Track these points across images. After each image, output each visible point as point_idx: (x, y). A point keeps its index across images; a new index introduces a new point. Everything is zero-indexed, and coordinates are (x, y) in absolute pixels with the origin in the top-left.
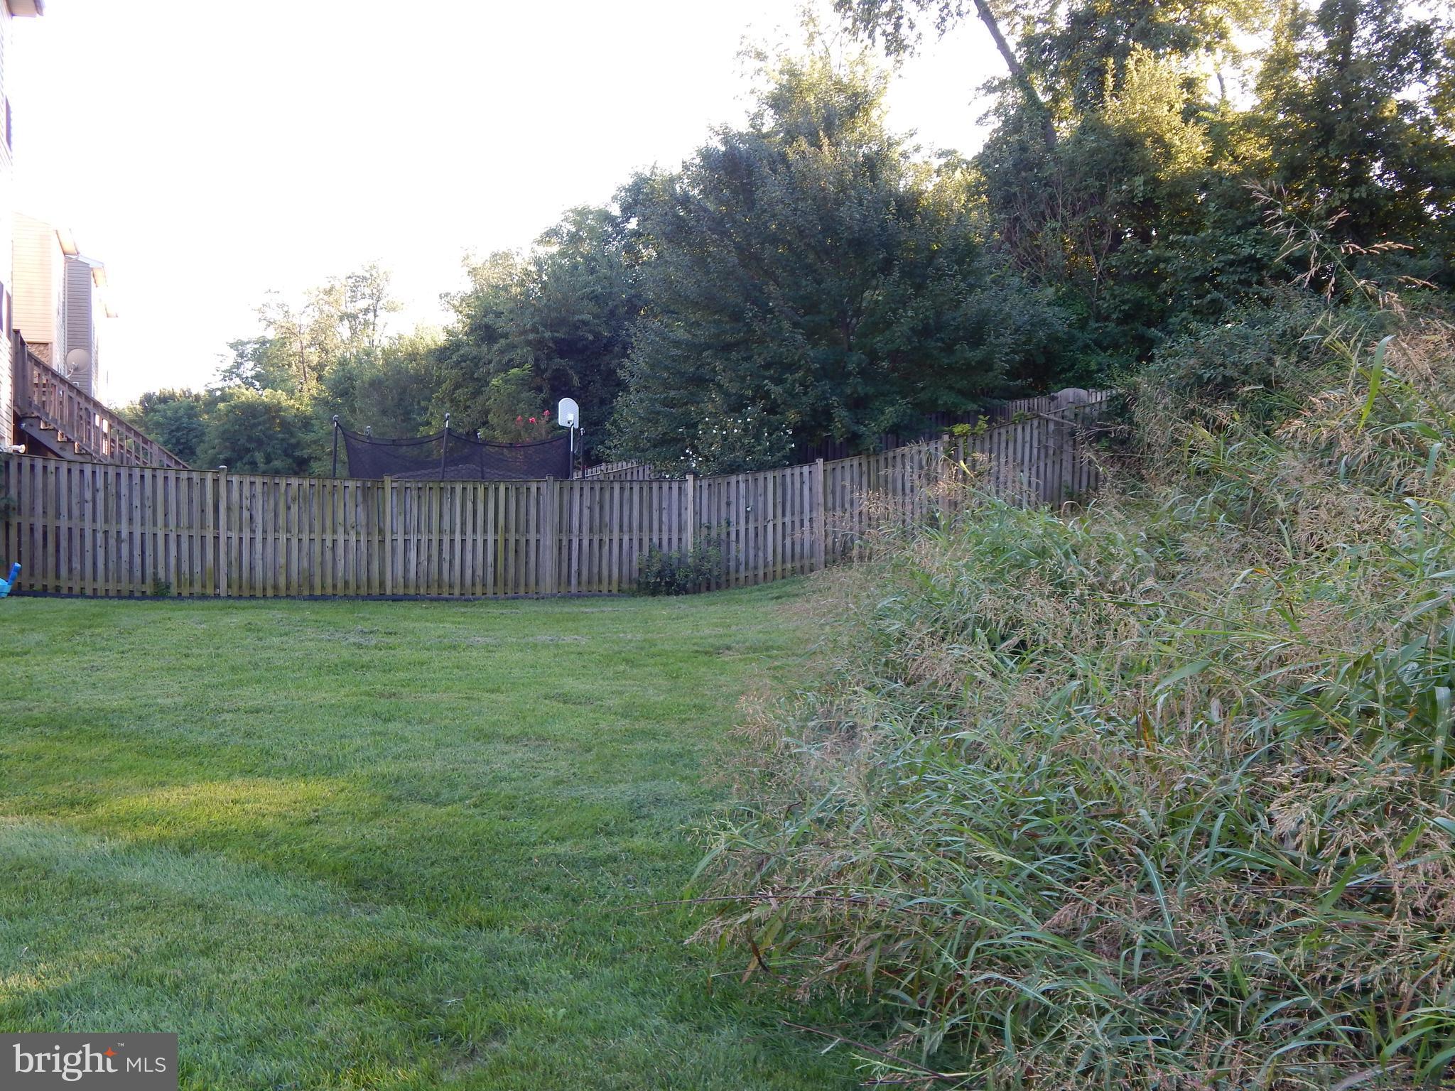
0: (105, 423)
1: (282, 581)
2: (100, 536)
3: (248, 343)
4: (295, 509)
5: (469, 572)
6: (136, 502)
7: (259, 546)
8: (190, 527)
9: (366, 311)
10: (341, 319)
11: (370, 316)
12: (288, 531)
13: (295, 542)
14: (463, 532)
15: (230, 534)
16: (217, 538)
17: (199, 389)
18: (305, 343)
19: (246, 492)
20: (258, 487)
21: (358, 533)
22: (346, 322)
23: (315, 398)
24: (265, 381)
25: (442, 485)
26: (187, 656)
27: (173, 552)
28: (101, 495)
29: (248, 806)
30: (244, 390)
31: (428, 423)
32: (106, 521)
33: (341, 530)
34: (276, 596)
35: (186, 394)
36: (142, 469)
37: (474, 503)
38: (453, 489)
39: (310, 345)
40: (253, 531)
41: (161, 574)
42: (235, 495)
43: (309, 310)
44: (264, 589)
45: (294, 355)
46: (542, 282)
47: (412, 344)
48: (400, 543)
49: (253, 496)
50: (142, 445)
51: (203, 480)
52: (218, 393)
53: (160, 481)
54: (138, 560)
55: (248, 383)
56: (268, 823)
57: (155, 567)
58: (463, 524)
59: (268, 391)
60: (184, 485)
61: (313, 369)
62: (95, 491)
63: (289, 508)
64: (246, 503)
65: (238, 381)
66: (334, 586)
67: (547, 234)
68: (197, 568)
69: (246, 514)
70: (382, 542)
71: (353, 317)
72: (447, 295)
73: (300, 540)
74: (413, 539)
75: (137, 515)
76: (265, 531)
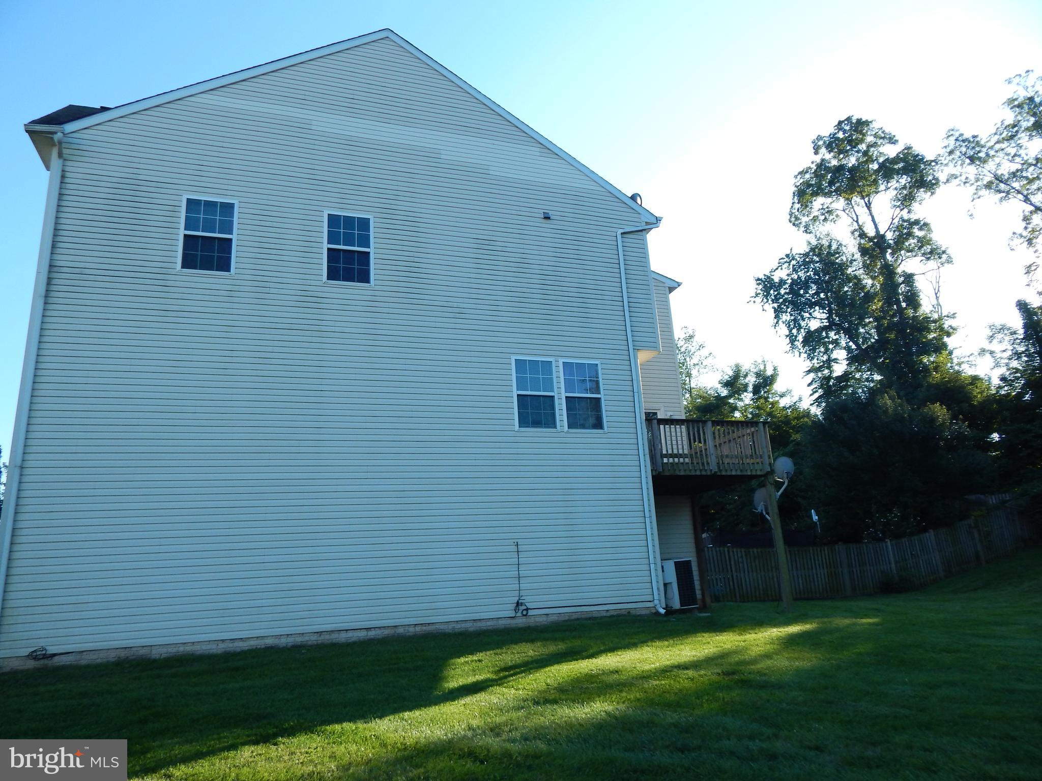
5: (821, 586)
12: (756, 571)
13: (759, 576)
14: (816, 569)
37: (818, 556)
38: (809, 550)
48: (795, 575)
58: (815, 566)
63: (755, 562)
74: (799, 572)
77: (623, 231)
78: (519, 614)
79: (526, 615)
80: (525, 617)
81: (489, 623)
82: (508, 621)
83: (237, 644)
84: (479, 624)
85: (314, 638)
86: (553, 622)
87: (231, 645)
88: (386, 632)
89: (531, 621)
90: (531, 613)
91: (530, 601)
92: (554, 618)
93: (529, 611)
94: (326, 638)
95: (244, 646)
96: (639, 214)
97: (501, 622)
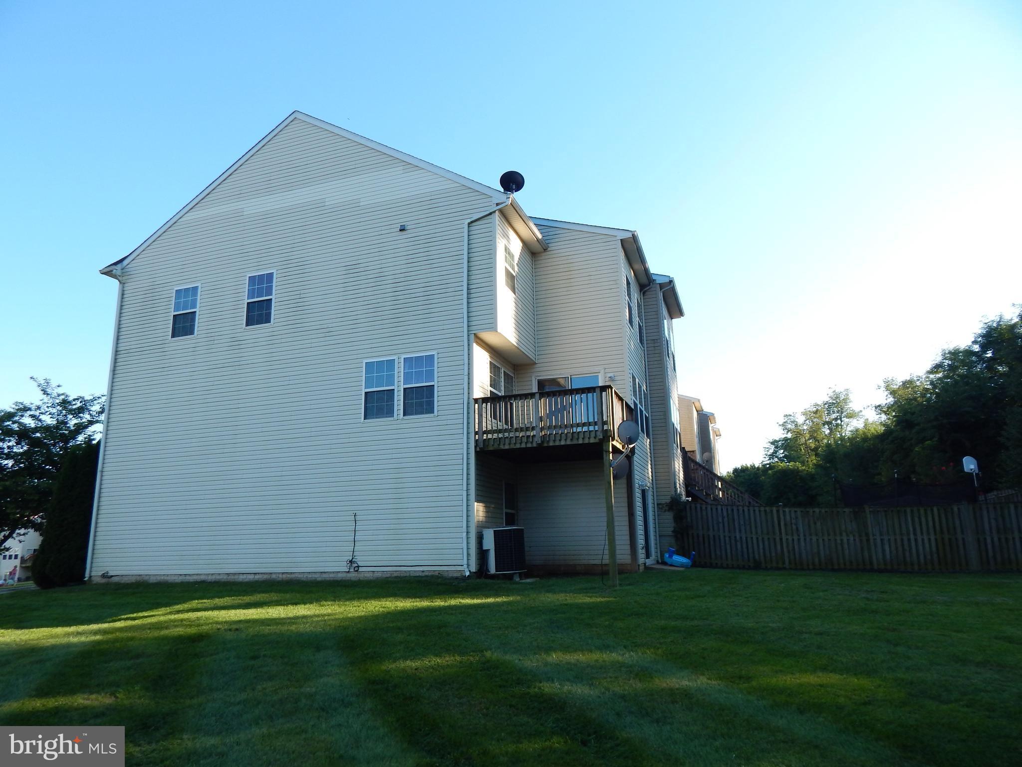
0: (720, 483)
1: (817, 560)
2: (727, 539)
3: (779, 441)
4: (819, 524)
5: (922, 557)
6: (742, 523)
7: (803, 544)
8: (768, 534)
9: (836, 419)
10: (824, 424)
11: (839, 422)
12: (817, 535)
13: (821, 541)
14: (915, 534)
15: (788, 537)
16: (781, 539)
17: (757, 464)
18: (807, 438)
19: (793, 515)
20: (799, 513)
21: (854, 536)
22: (826, 426)
23: (815, 465)
24: (789, 458)
25: (898, 508)
26: (778, 601)
27: (761, 546)
28: (726, 519)
29: (829, 689)
30: (780, 464)
31: (879, 474)
32: (729, 532)
33: (844, 534)
34: (814, 569)
35: (753, 467)
36: (743, 506)
37: (920, 518)
38: (905, 511)
39: (809, 439)
40: (799, 535)
41: (757, 557)
42: (788, 518)
43: (807, 422)
44: (808, 565)
45: (802, 444)
46: (937, 393)
47: (864, 433)
48: (879, 541)
49: (797, 518)
50: (740, 494)
51: (772, 511)
52: (768, 466)
53: (752, 512)
54: (745, 550)
55: (781, 460)
56: (842, 700)
57: (753, 553)
58: (914, 529)
59: (792, 463)
60: (763, 514)
61: (812, 450)
62: (723, 518)
63: (815, 523)
64: (793, 521)
65: (776, 460)
66: (845, 564)
67: (935, 367)
68: (773, 554)
69: (794, 527)
70: (868, 540)
71: (829, 423)
72: (879, 406)
73: (823, 540)
74: (886, 538)
75: (743, 528)
76: (805, 535)
77: (469, 221)
78: (352, 570)
79: (357, 571)
80: (356, 572)
81: (332, 575)
82: (344, 575)
83: (188, 578)
84: (324, 576)
85: (225, 577)
86: (377, 578)
87: (184, 578)
88: (265, 577)
89: (361, 576)
90: (361, 569)
91: (360, 560)
92: (380, 575)
93: (360, 568)
94: (231, 578)
95: (191, 579)
96: (491, 197)
97: (340, 575)
